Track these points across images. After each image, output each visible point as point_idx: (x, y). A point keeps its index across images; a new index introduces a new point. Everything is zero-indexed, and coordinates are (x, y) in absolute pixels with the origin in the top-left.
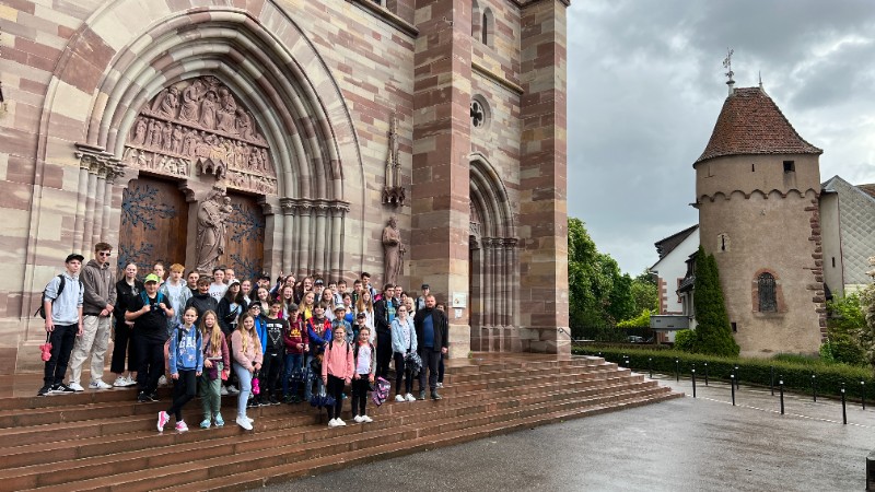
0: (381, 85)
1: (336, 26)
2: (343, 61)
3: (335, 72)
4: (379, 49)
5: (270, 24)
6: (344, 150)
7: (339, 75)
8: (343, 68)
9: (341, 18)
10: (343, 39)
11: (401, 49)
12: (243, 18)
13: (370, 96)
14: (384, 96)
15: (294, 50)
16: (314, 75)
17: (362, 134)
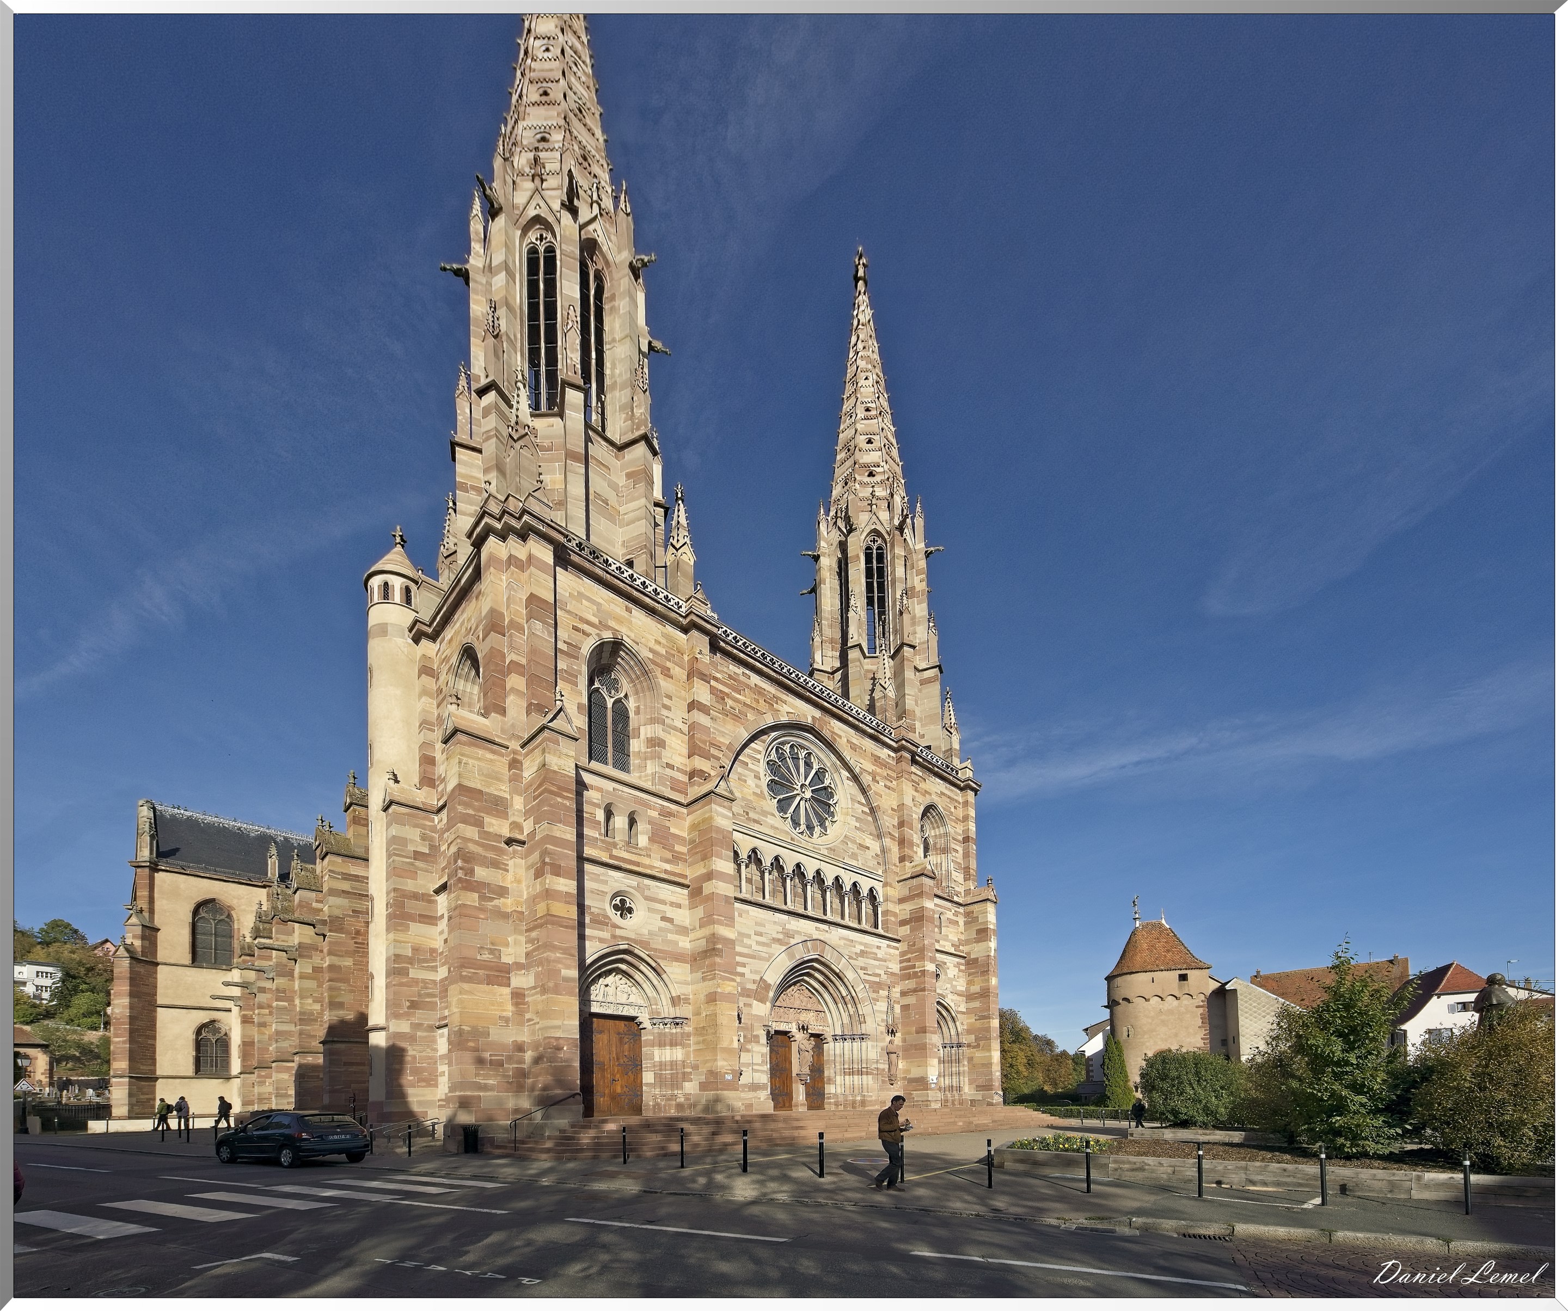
0: (882, 973)
1: (859, 948)
2: (863, 965)
3: (859, 971)
4: (880, 954)
5: (829, 956)
6: (865, 1009)
7: (861, 972)
8: (865, 969)
9: (861, 943)
10: (863, 954)
11: (892, 951)
12: (817, 956)
13: (877, 979)
15: (839, 964)
16: (850, 975)
17: (874, 999)
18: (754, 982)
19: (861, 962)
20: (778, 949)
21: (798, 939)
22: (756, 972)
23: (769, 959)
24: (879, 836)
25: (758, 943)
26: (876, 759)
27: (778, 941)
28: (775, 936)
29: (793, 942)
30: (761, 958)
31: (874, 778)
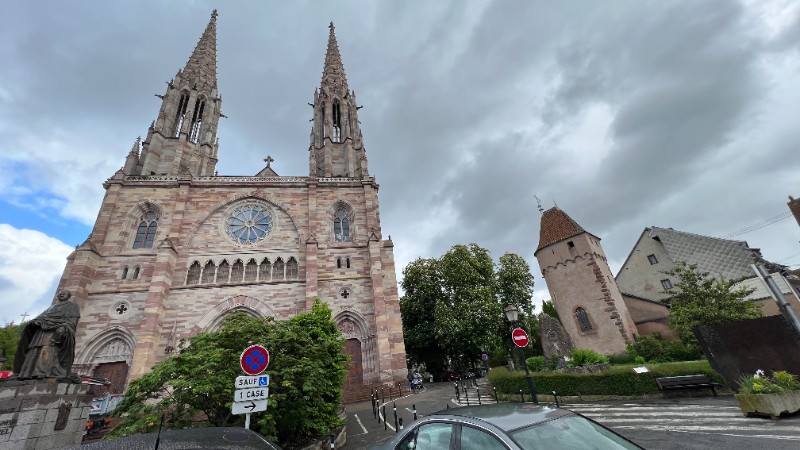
1: (272, 293)
3: (272, 307)
5: (248, 303)
8: (274, 304)
12: (240, 305)
15: (256, 307)
16: (264, 310)
18: (192, 330)
19: (274, 301)
20: (210, 307)
21: (226, 299)
22: (193, 323)
23: (204, 314)
24: (296, 230)
25: (197, 307)
26: (295, 195)
27: (212, 303)
28: (210, 300)
29: (221, 301)
30: (197, 315)
31: (292, 204)
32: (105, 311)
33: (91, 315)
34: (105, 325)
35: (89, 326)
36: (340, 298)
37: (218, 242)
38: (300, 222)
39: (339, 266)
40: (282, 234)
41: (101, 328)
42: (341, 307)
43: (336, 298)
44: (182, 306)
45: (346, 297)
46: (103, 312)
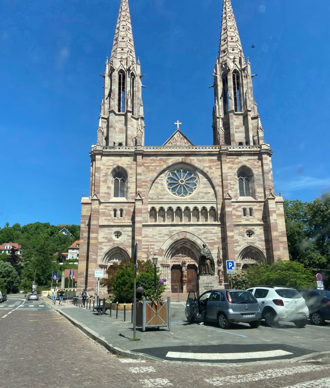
0: (215, 238)
1: (203, 231)
3: (203, 240)
4: (214, 231)
5: (188, 236)
7: (204, 240)
8: (205, 238)
9: (204, 229)
10: (205, 233)
12: (183, 237)
13: (213, 241)
14: (216, 240)
15: (194, 239)
16: (199, 242)
18: (158, 250)
19: (204, 236)
20: (167, 237)
21: (175, 233)
22: (159, 247)
23: (164, 242)
24: (213, 187)
25: (159, 237)
27: (168, 235)
28: (166, 233)
29: (173, 234)
30: (160, 242)
31: (210, 167)
32: (110, 236)
33: (103, 238)
34: (111, 244)
35: (103, 244)
36: (247, 237)
37: (165, 195)
38: (217, 181)
39: (245, 215)
40: (205, 190)
41: (110, 245)
42: (248, 243)
43: (243, 236)
44: (151, 236)
45: (250, 236)
46: (109, 236)
